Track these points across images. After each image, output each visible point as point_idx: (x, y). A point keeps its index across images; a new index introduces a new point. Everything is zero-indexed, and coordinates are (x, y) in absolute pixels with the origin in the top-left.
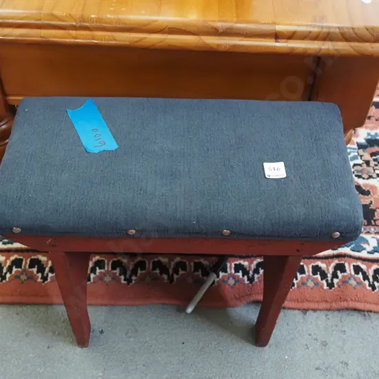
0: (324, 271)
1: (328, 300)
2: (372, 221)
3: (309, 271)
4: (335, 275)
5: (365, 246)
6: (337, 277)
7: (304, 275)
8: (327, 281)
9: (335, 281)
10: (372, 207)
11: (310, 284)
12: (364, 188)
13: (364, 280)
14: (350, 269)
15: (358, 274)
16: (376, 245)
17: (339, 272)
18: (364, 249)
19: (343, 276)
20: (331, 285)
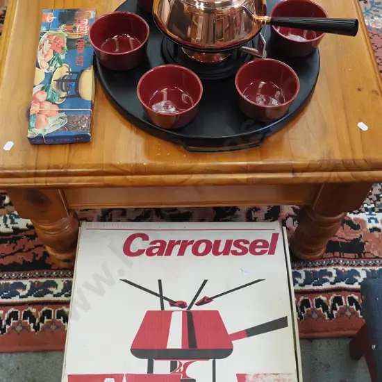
0: (325, 304)
1: (329, 329)
2: (362, 254)
3: (313, 305)
4: (334, 308)
5: (357, 278)
6: (336, 309)
7: (309, 309)
8: (328, 312)
9: (335, 312)
10: (362, 240)
11: (315, 316)
12: (354, 223)
13: (357, 310)
14: (345, 301)
15: (352, 305)
16: (365, 276)
17: (337, 305)
18: (357, 281)
19: (340, 308)
20: (331, 316)
